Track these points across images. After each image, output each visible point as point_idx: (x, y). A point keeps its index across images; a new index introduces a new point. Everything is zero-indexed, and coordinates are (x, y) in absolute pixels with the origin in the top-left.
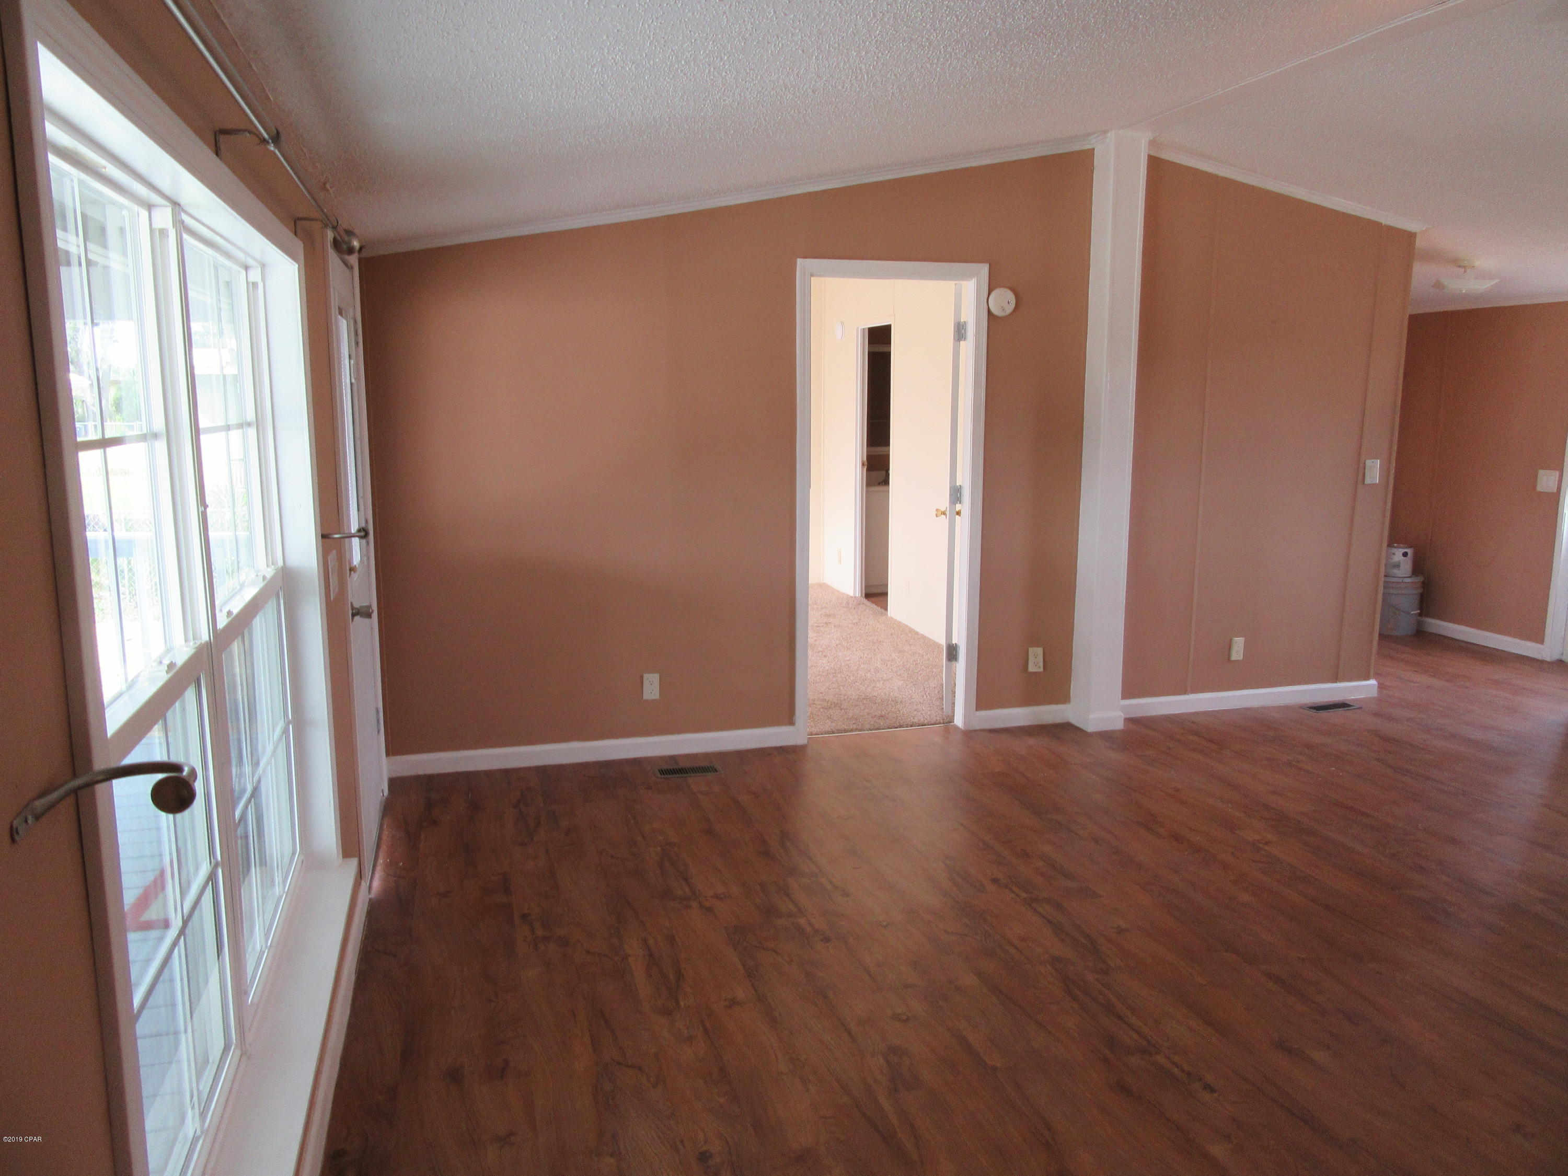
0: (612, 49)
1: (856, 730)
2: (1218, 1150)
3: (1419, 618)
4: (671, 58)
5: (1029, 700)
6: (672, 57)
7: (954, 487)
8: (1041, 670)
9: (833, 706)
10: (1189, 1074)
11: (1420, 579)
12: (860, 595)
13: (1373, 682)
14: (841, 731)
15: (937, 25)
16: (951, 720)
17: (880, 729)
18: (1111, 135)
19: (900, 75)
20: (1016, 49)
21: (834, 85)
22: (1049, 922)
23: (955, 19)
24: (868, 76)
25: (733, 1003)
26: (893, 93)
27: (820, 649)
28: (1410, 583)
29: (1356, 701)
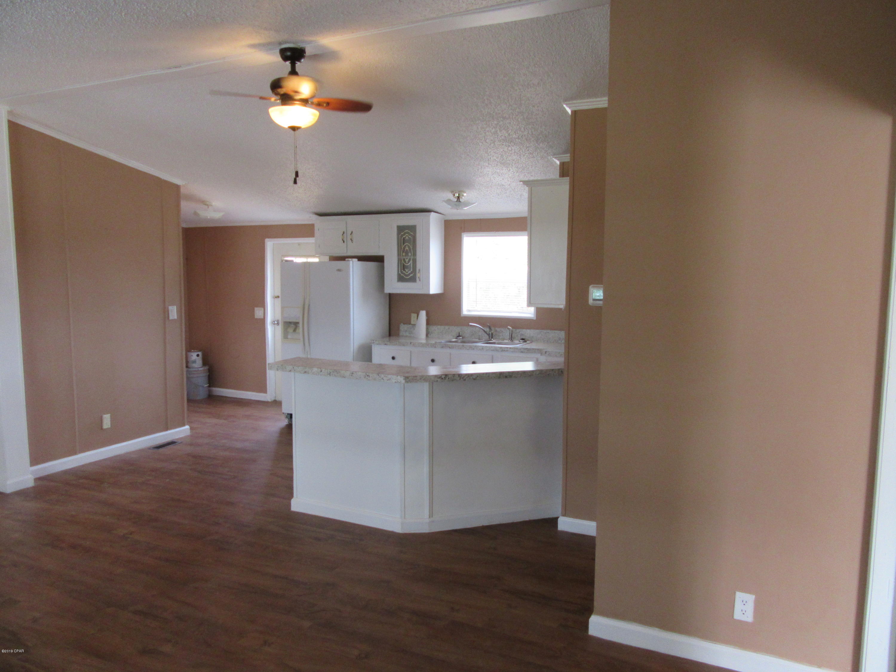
3: (209, 388)
11: (207, 368)
13: (187, 427)
28: (203, 370)
29: (178, 439)
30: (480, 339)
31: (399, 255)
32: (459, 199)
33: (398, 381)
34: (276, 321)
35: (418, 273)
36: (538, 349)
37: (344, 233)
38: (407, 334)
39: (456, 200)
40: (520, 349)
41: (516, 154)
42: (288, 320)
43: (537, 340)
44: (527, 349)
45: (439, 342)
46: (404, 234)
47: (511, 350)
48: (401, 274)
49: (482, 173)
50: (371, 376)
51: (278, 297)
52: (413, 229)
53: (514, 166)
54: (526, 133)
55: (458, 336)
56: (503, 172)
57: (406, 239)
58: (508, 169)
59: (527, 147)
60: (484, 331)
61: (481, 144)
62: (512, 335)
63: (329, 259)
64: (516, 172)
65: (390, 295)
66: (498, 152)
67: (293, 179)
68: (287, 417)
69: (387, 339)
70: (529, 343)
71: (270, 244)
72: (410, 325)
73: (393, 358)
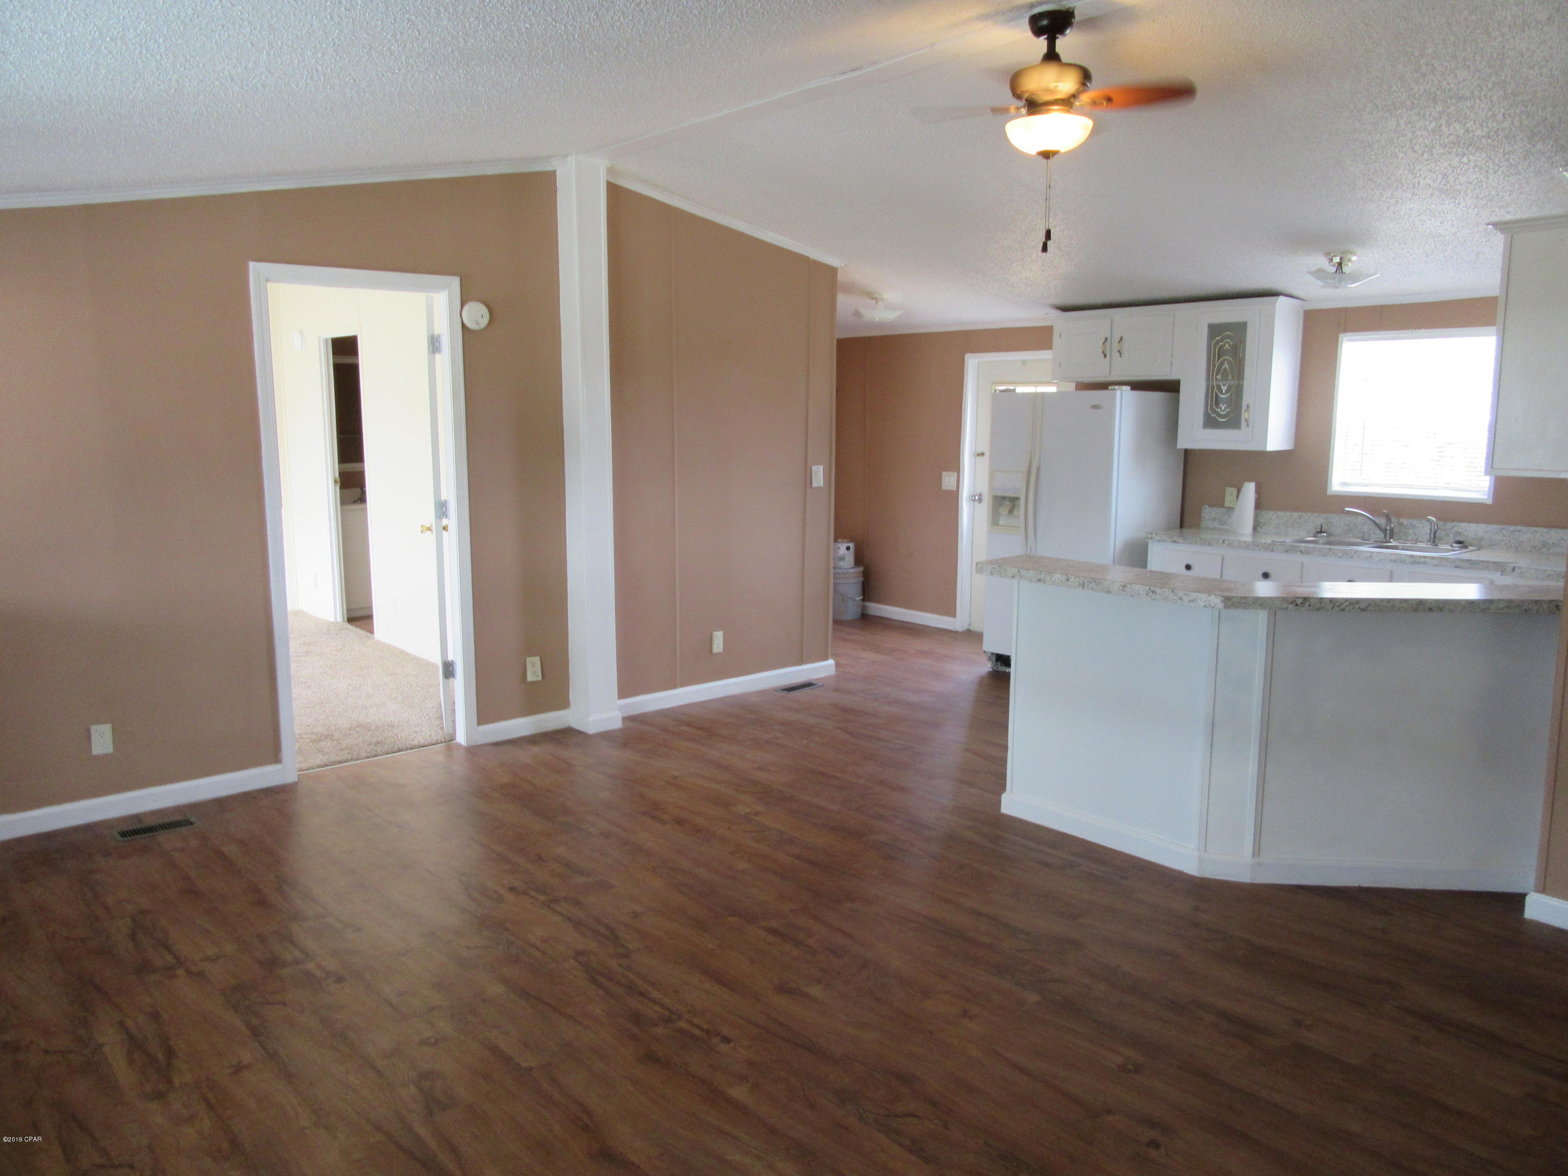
0: (17, 14)
1: (352, 760)
2: (738, 1092)
3: (863, 603)
4: (93, 32)
5: (531, 708)
6: (95, 32)
7: (439, 501)
8: (540, 678)
9: (323, 737)
10: (708, 1031)
11: (861, 569)
12: (342, 620)
13: (831, 662)
14: (335, 762)
15: (398, 37)
16: (452, 738)
17: (377, 756)
18: (571, 159)
19: (360, 81)
20: (478, 69)
21: (287, 82)
22: (569, 919)
23: (417, 33)
24: (324, 77)
25: (239, 1069)
26: (352, 98)
27: (303, 680)
28: (854, 573)
29: (818, 679)
30: (1365, 540)
31: (1209, 377)
32: (1341, 268)
33: (1210, 605)
34: (977, 496)
35: (1246, 411)
36: (1494, 563)
37: (1106, 339)
38: (1216, 525)
39: (1334, 269)
40: (1454, 561)
41: (1477, 170)
42: (1000, 494)
43: (1492, 545)
44: (1469, 560)
45: (1280, 542)
46: (1222, 340)
47: (1434, 562)
48: (1211, 413)
49: (1397, 214)
50: (1158, 590)
51: (983, 454)
52: (1239, 329)
53: (1470, 195)
54: (1506, 124)
55: (1318, 532)
56: (1443, 209)
57: (1225, 348)
58: (1454, 202)
59: (1505, 154)
60: (1374, 522)
61: (1401, 155)
62: (1435, 533)
63: (1076, 387)
64: (1473, 206)
65: (1187, 454)
66: (1438, 168)
67: (1041, 245)
68: (990, 659)
69: (1178, 530)
70: (1474, 551)
71: (973, 363)
72: (1223, 509)
73: (1188, 567)
